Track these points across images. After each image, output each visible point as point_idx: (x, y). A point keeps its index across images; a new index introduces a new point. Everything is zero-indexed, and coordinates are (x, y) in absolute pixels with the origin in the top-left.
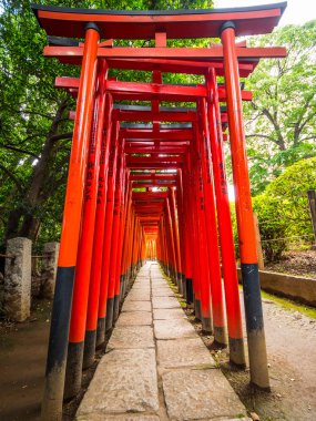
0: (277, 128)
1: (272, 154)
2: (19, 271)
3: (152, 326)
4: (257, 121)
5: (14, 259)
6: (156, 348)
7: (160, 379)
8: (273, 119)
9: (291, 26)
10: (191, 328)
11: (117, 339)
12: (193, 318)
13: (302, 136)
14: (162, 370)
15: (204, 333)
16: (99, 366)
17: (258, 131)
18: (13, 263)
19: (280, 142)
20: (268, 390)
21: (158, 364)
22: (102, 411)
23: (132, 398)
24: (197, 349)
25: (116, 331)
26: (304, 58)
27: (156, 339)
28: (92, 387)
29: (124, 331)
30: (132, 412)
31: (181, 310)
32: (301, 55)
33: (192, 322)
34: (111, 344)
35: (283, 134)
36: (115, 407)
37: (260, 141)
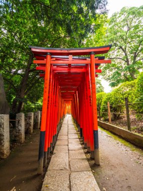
0: (126, 55)
1: (124, 66)
2: (21, 125)
3: (68, 145)
4: (117, 51)
5: (19, 121)
6: (69, 153)
7: (69, 162)
8: (124, 51)
9: (133, 8)
10: (81, 146)
11: (57, 150)
12: (82, 143)
13: (138, 59)
14: (70, 159)
15: (84, 148)
16: (52, 158)
17: (117, 56)
18: (18, 123)
19: (127, 61)
20: (99, 165)
21: (69, 158)
22: (54, 169)
23: (62, 166)
24: (81, 153)
25: (56, 147)
26: (140, 22)
27: (69, 150)
28: (50, 164)
29: (59, 147)
30: (62, 170)
31: (78, 140)
32: (138, 20)
33: (82, 144)
34: (55, 151)
35: (129, 57)
36: (57, 169)
37: (119, 61)
